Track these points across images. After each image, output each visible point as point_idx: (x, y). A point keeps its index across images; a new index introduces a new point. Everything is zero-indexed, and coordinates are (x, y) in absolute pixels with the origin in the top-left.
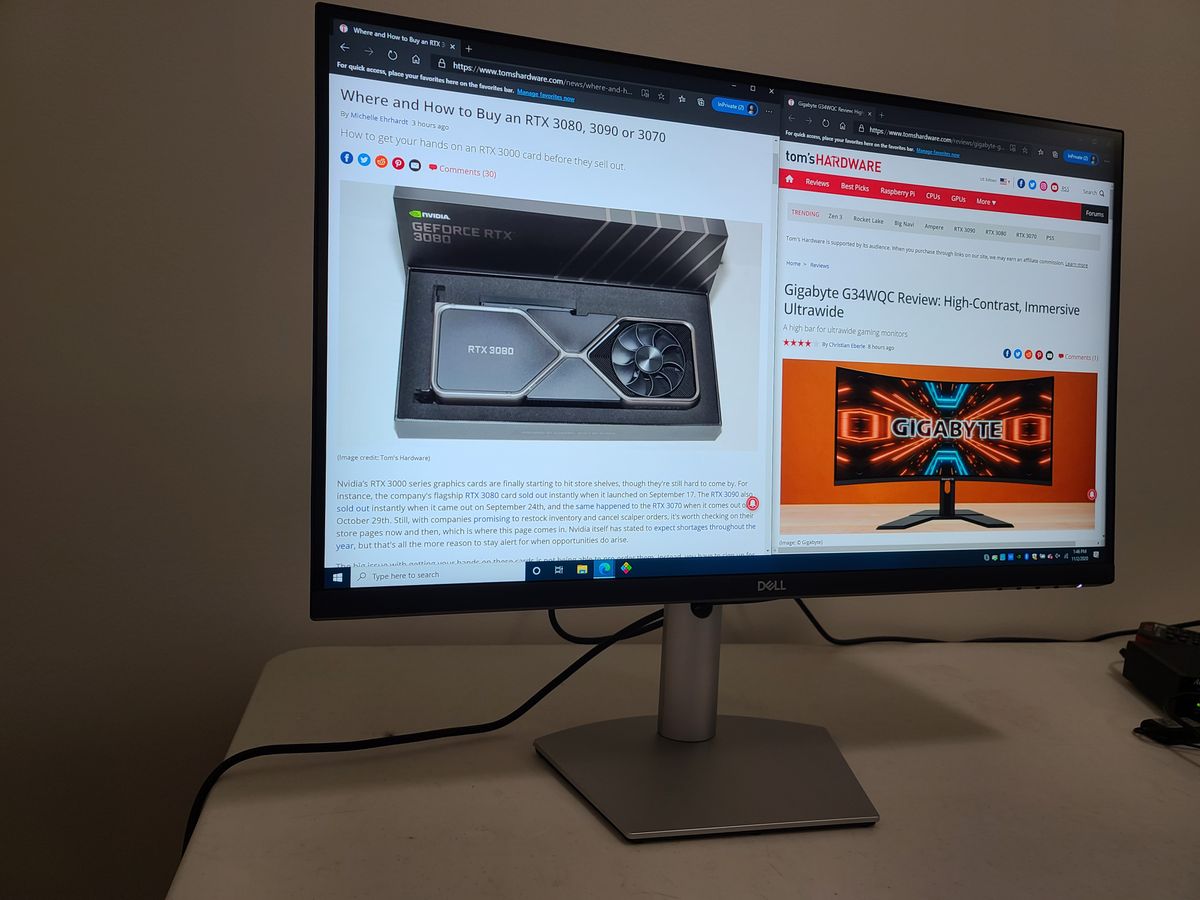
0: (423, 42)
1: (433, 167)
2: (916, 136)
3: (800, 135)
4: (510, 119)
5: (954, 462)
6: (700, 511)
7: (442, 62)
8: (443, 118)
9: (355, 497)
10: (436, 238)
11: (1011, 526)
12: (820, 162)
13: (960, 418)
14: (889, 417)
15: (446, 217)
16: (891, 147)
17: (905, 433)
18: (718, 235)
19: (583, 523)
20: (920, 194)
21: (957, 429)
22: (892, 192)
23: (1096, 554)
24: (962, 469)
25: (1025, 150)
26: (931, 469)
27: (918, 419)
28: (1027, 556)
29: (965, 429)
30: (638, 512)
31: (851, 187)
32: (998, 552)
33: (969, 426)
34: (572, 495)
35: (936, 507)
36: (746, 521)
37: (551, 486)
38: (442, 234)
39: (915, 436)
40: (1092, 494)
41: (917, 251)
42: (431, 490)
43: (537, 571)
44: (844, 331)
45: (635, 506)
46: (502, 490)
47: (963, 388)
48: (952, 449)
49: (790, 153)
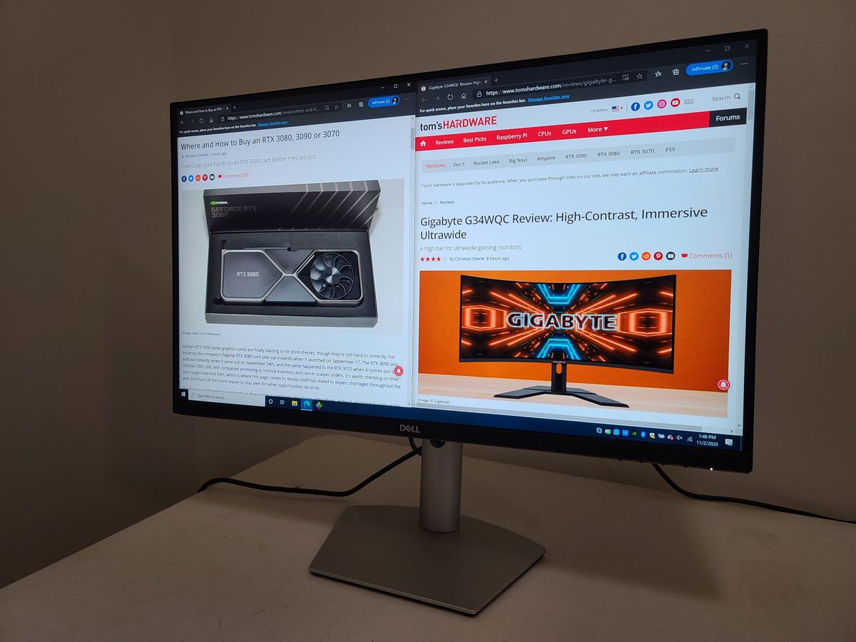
0: (214, 110)
1: (220, 176)
2: (528, 89)
3: (430, 110)
4: (255, 142)
5: (566, 348)
6: (364, 374)
7: (223, 118)
9: (190, 353)
10: (222, 215)
11: (626, 406)
12: (446, 126)
13: (572, 312)
14: (505, 312)
15: (226, 203)
16: (505, 103)
17: (519, 323)
18: (374, 191)
19: (295, 376)
20: (533, 135)
21: (569, 321)
22: (505, 138)
23: (729, 442)
24: (573, 354)
25: (640, 76)
26: (544, 353)
27: (531, 313)
28: (643, 434)
29: (578, 322)
30: (325, 371)
31: (471, 140)
32: (612, 427)
33: (581, 319)
34: (289, 358)
35: (548, 384)
36: (394, 383)
37: (278, 353)
38: (224, 212)
39: (528, 326)
40: (723, 384)
41: (530, 180)
42: (220, 352)
43: (271, 401)
44: (467, 248)
45: (324, 368)
46: (254, 353)
47: (575, 287)
48: (564, 338)
49: (423, 125)
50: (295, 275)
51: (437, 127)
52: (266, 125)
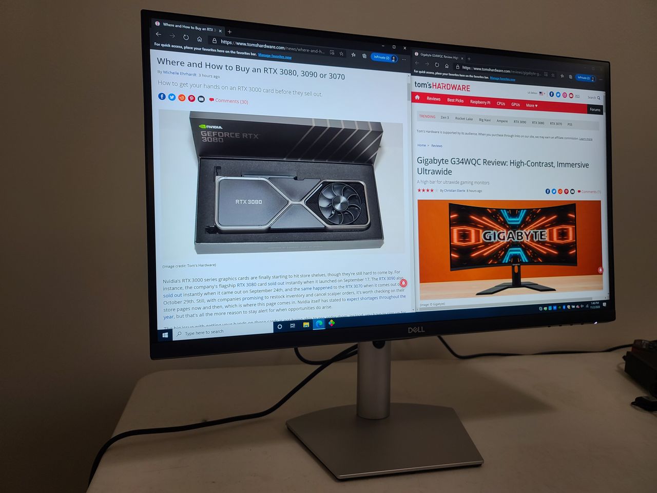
0: (203, 29)
1: (212, 99)
2: (490, 70)
3: (422, 72)
4: (255, 70)
5: (519, 254)
6: (374, 289)
7: (214, 40)
8: (216, 72)
9: (174, 289)
10: (215, 140)
11: (554, 290)
12: (434, 87)
13: (522, 229)
14: (481, 231)
15: (220, 127)
16: (475, 77)
17: (490, 239)
18: (378, 131)
19: (306, 298)
20: (493, 103)
21: (521, 236)
22: (477, 102)
23: (604, 304)
24: (524, 259)
25: (553, 75)
26: (506, 259)
27: (498, 231)
28: (564, 307)
29: (525, 235)
30: (337, 291)
31: (453, 100)
32: (547, 305)
33: (527, 234)
34: (299, 282)
35: (510, 281)
36: (400, 293)
37: (286, 278)
38: (218, 137)
39: (496, 241)
40: (601, 270)
41: (493, 135)
42: (217, 283)
43: (280, 327)
44: (453, 183)
45: (335, 287)
46: (258, 281)
47: (523, 212)
48: (518, 247)
49: (417, 83)
50: (303, 203)
51: (428, 86)
52: (268, 56)
